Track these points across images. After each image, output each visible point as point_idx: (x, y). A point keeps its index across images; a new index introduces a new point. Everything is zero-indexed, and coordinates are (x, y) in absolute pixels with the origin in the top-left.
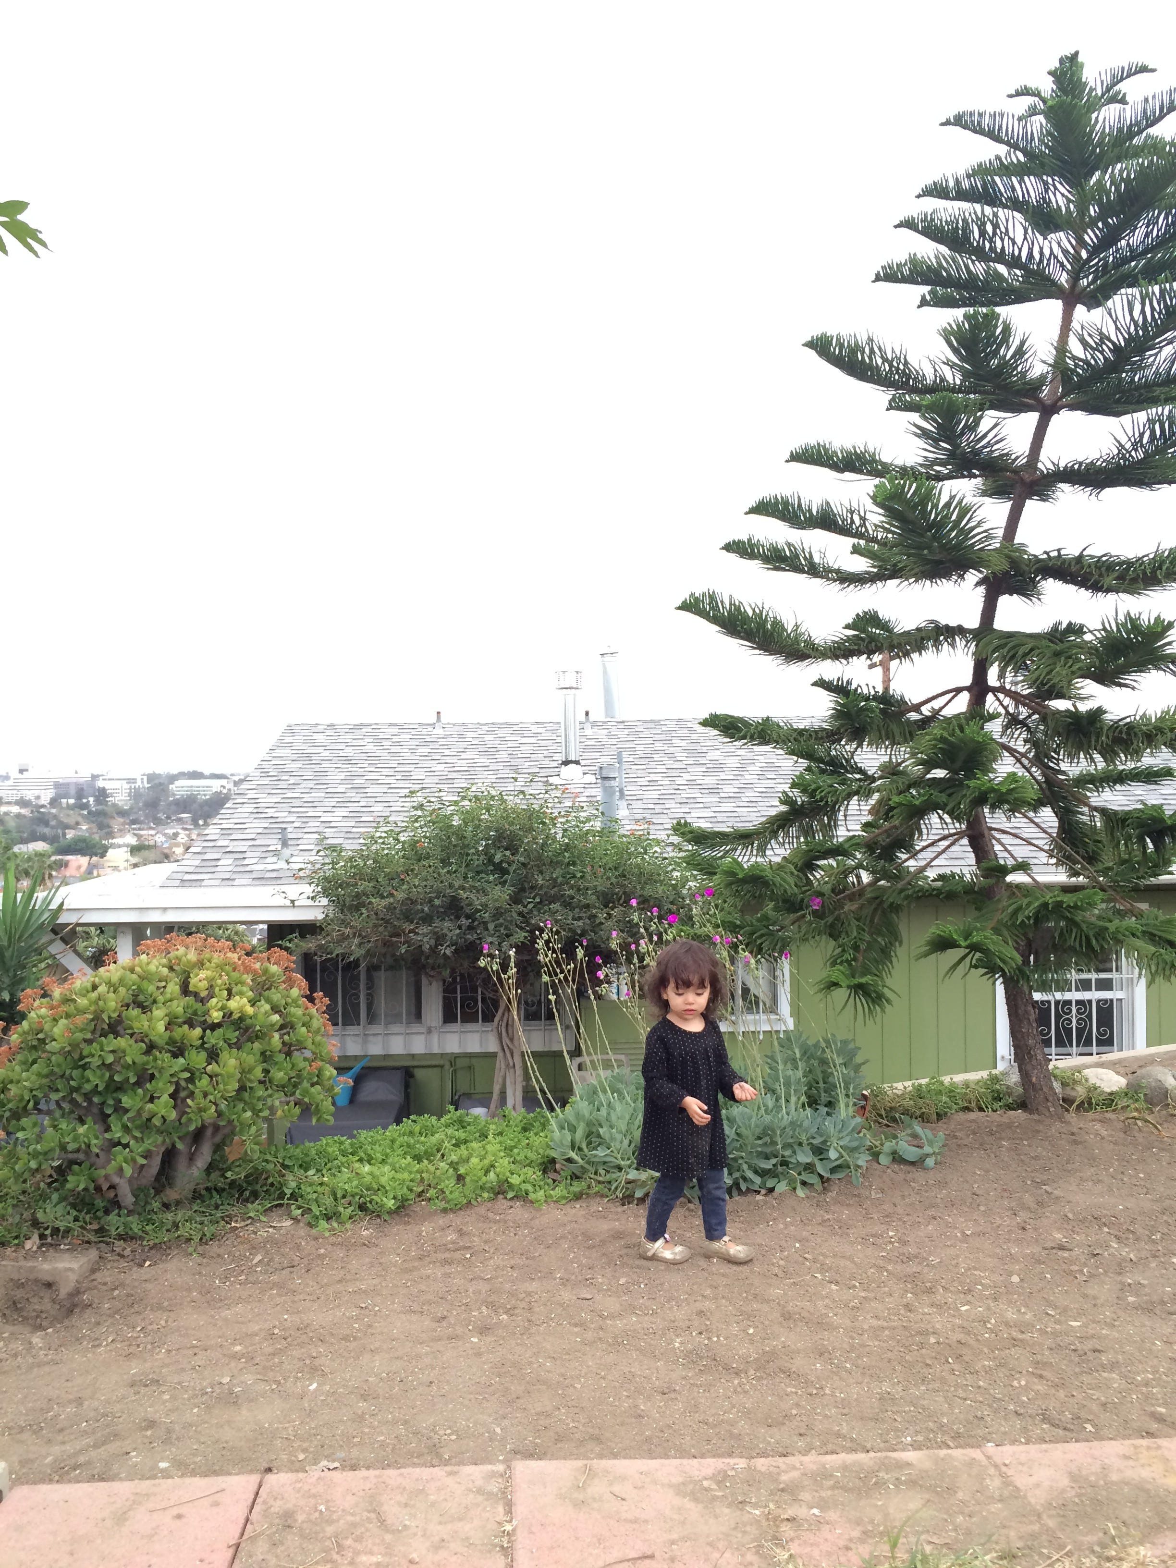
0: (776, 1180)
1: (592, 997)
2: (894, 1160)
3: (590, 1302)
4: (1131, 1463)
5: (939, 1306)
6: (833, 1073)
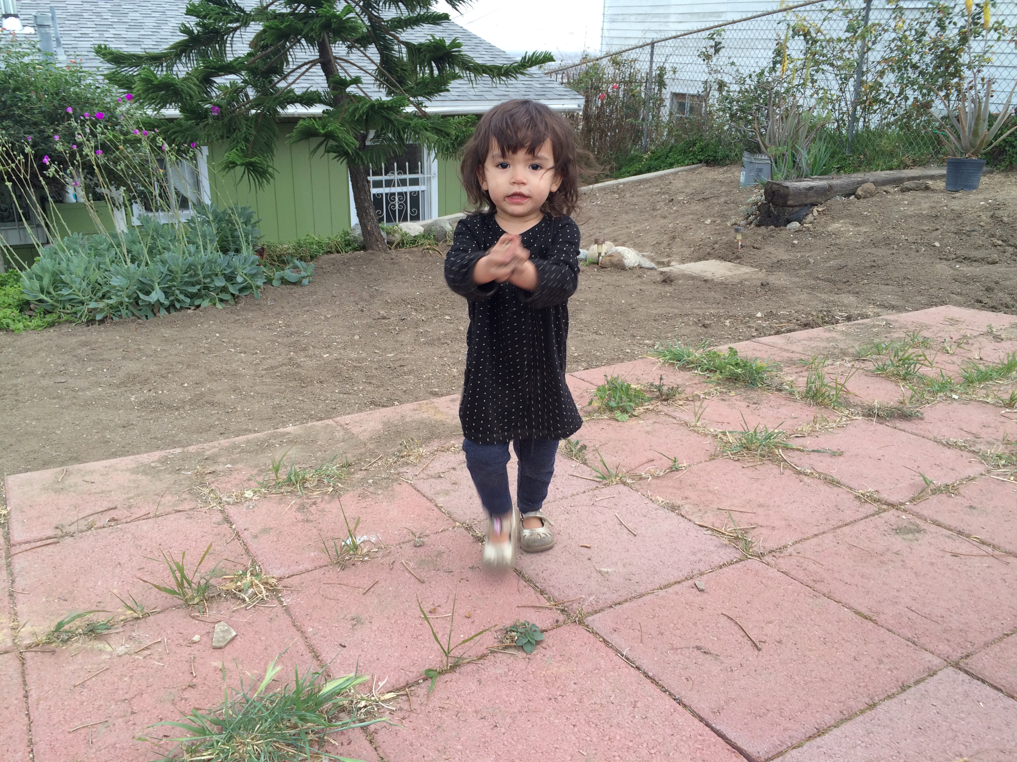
0: (201, 300)
2: (282, 283)
3: (65, 384)
5: (310, 357)
6: (236, 230)
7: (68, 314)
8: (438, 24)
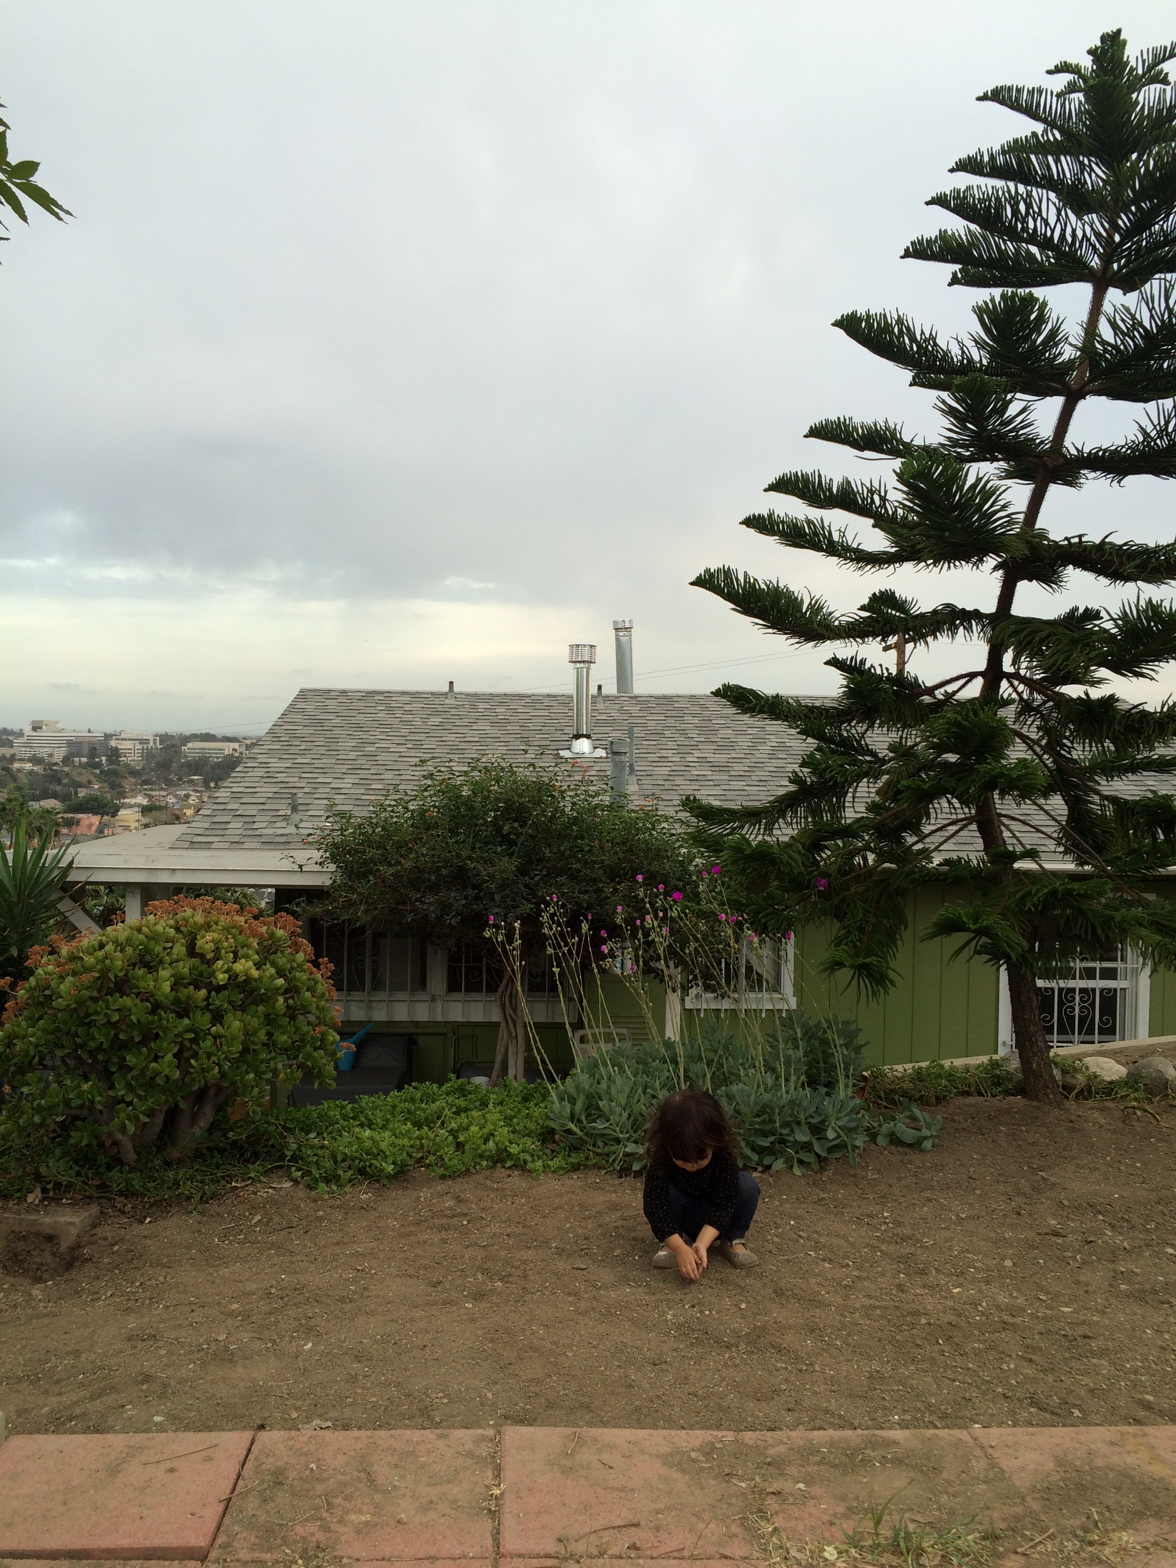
0: (772, 1158)
1: (596, 971)
2: (891, 1141)
3: (584, 1273)
4: (1117, 1449)
5: (932, 1288)
6: (833, 1054)
7: (598, 1154)
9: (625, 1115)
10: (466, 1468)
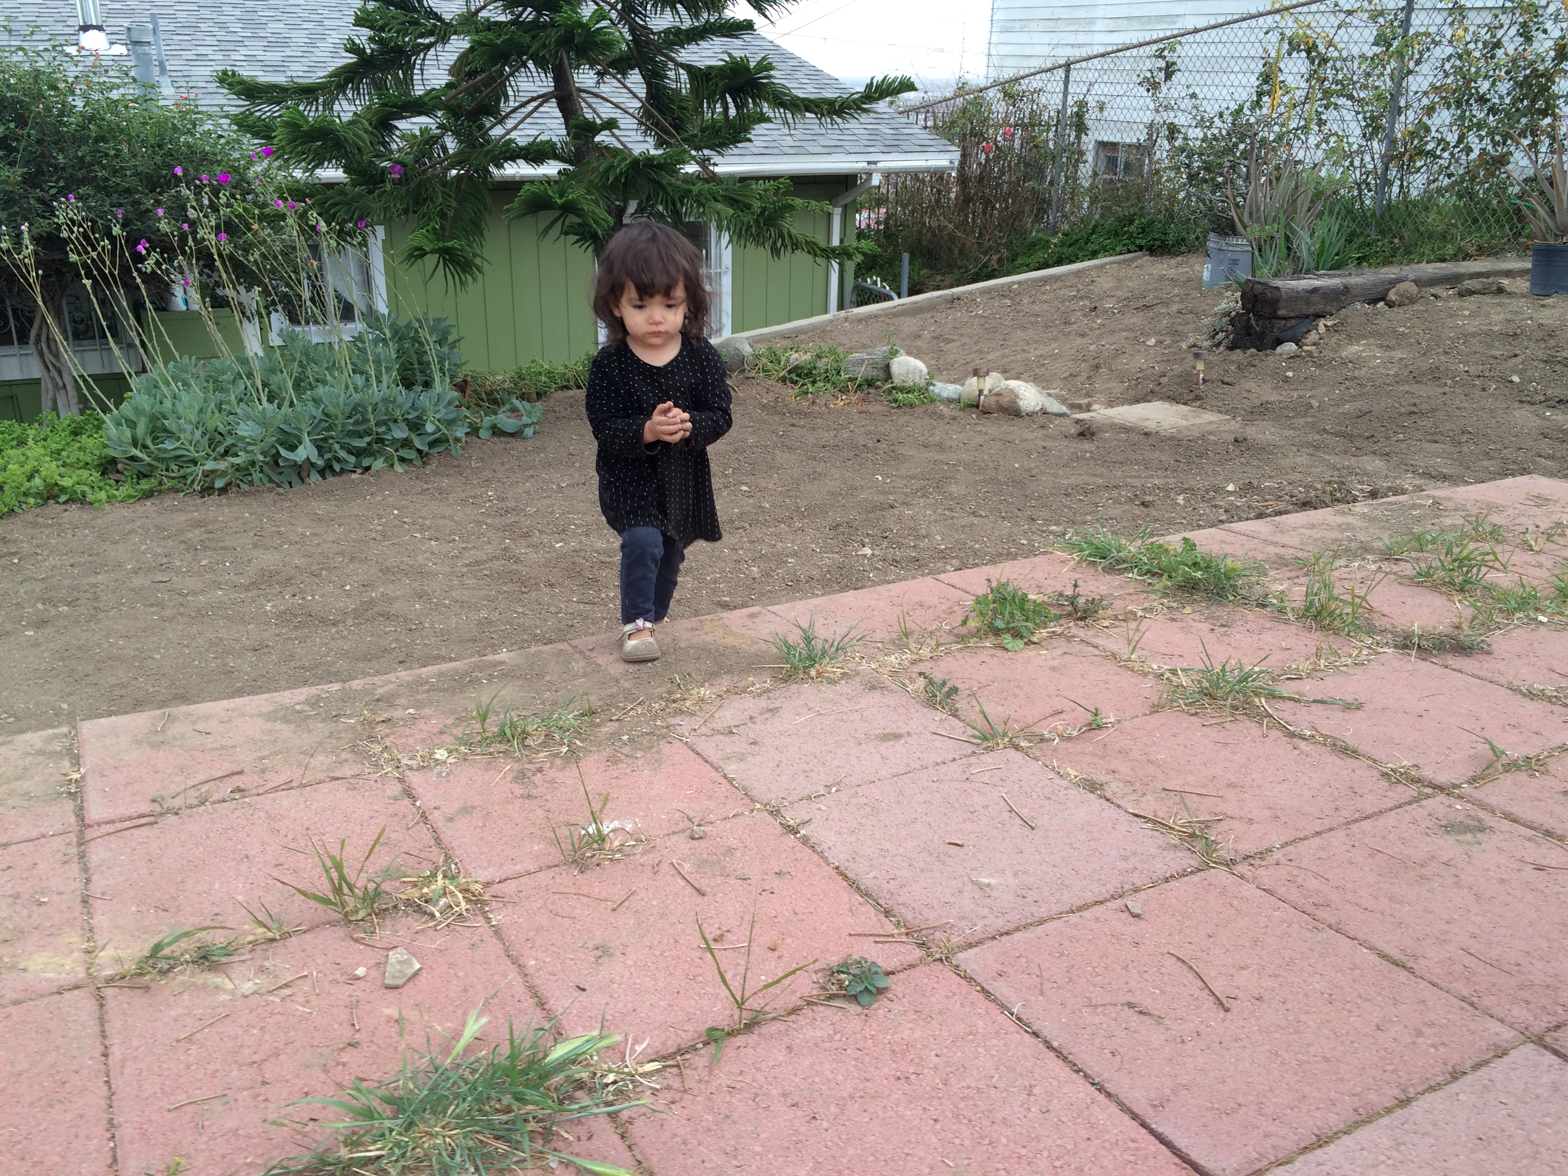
0: (372, 459)
1: (139, 280)
2: (494, 434)
3: (168, 584)
5: (535, 546)
6: (426, 352)
7: (173, 478)
8: (736, 37)
9: (198, 433)
10: (38, 764)
